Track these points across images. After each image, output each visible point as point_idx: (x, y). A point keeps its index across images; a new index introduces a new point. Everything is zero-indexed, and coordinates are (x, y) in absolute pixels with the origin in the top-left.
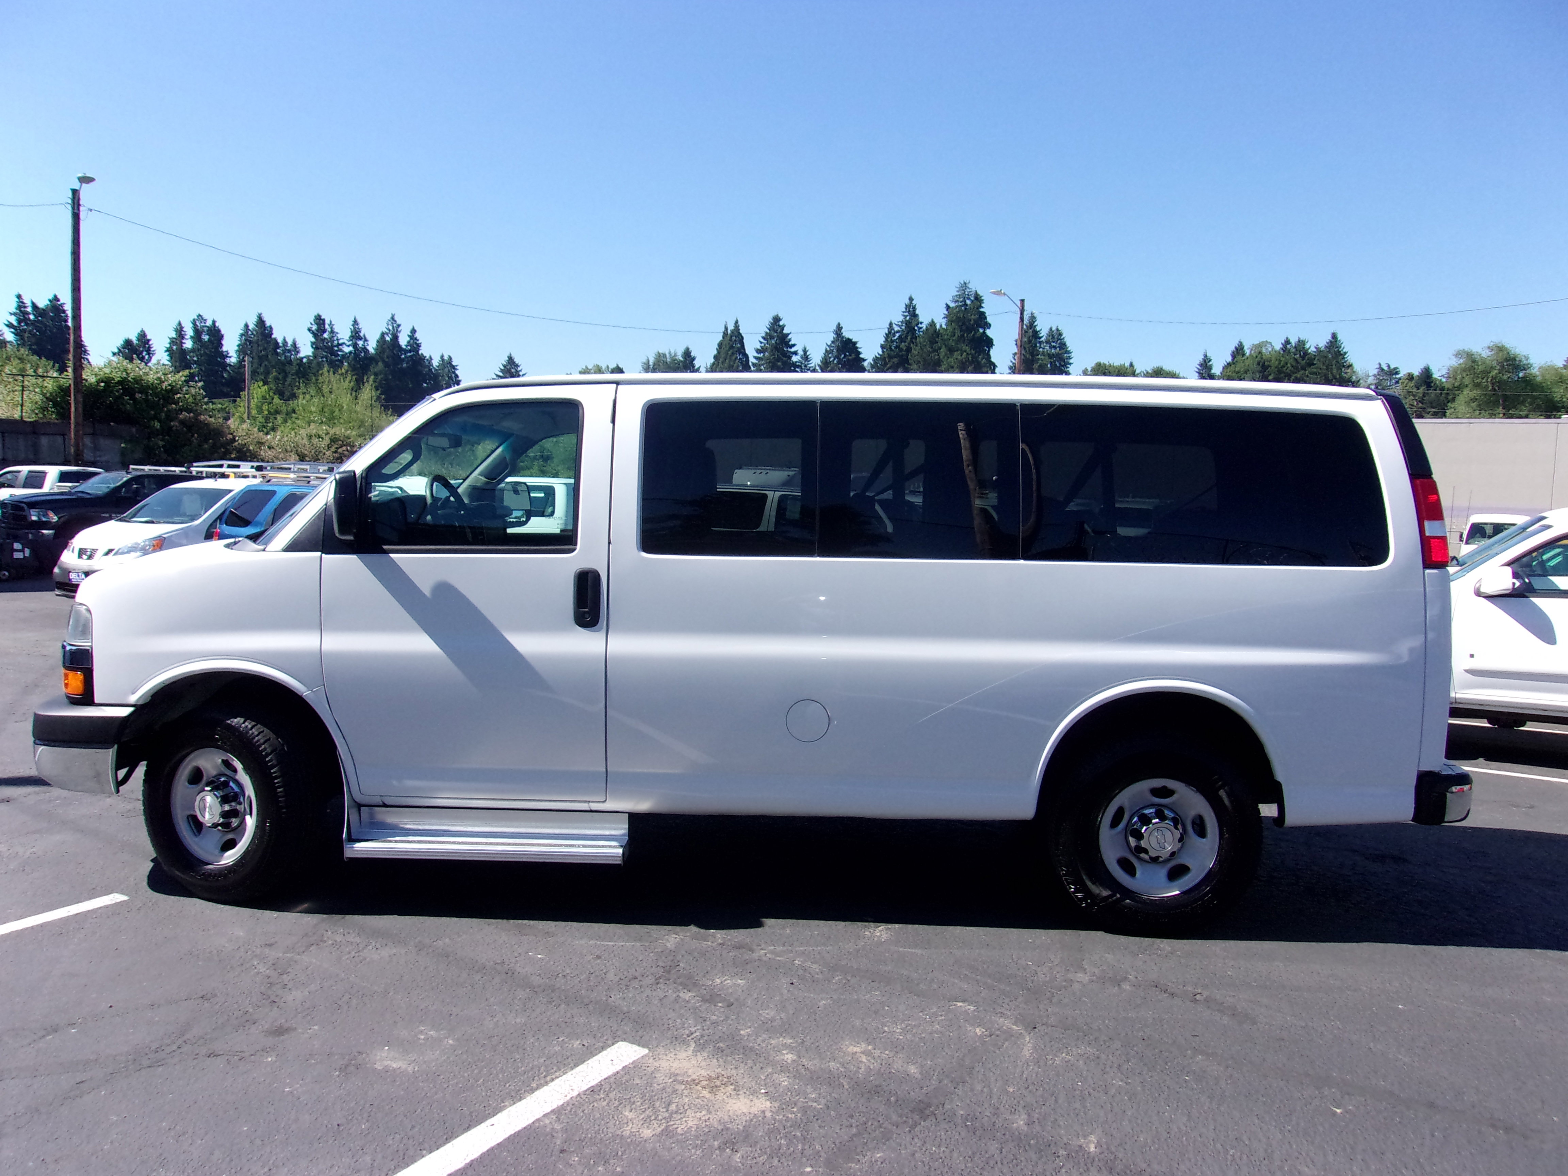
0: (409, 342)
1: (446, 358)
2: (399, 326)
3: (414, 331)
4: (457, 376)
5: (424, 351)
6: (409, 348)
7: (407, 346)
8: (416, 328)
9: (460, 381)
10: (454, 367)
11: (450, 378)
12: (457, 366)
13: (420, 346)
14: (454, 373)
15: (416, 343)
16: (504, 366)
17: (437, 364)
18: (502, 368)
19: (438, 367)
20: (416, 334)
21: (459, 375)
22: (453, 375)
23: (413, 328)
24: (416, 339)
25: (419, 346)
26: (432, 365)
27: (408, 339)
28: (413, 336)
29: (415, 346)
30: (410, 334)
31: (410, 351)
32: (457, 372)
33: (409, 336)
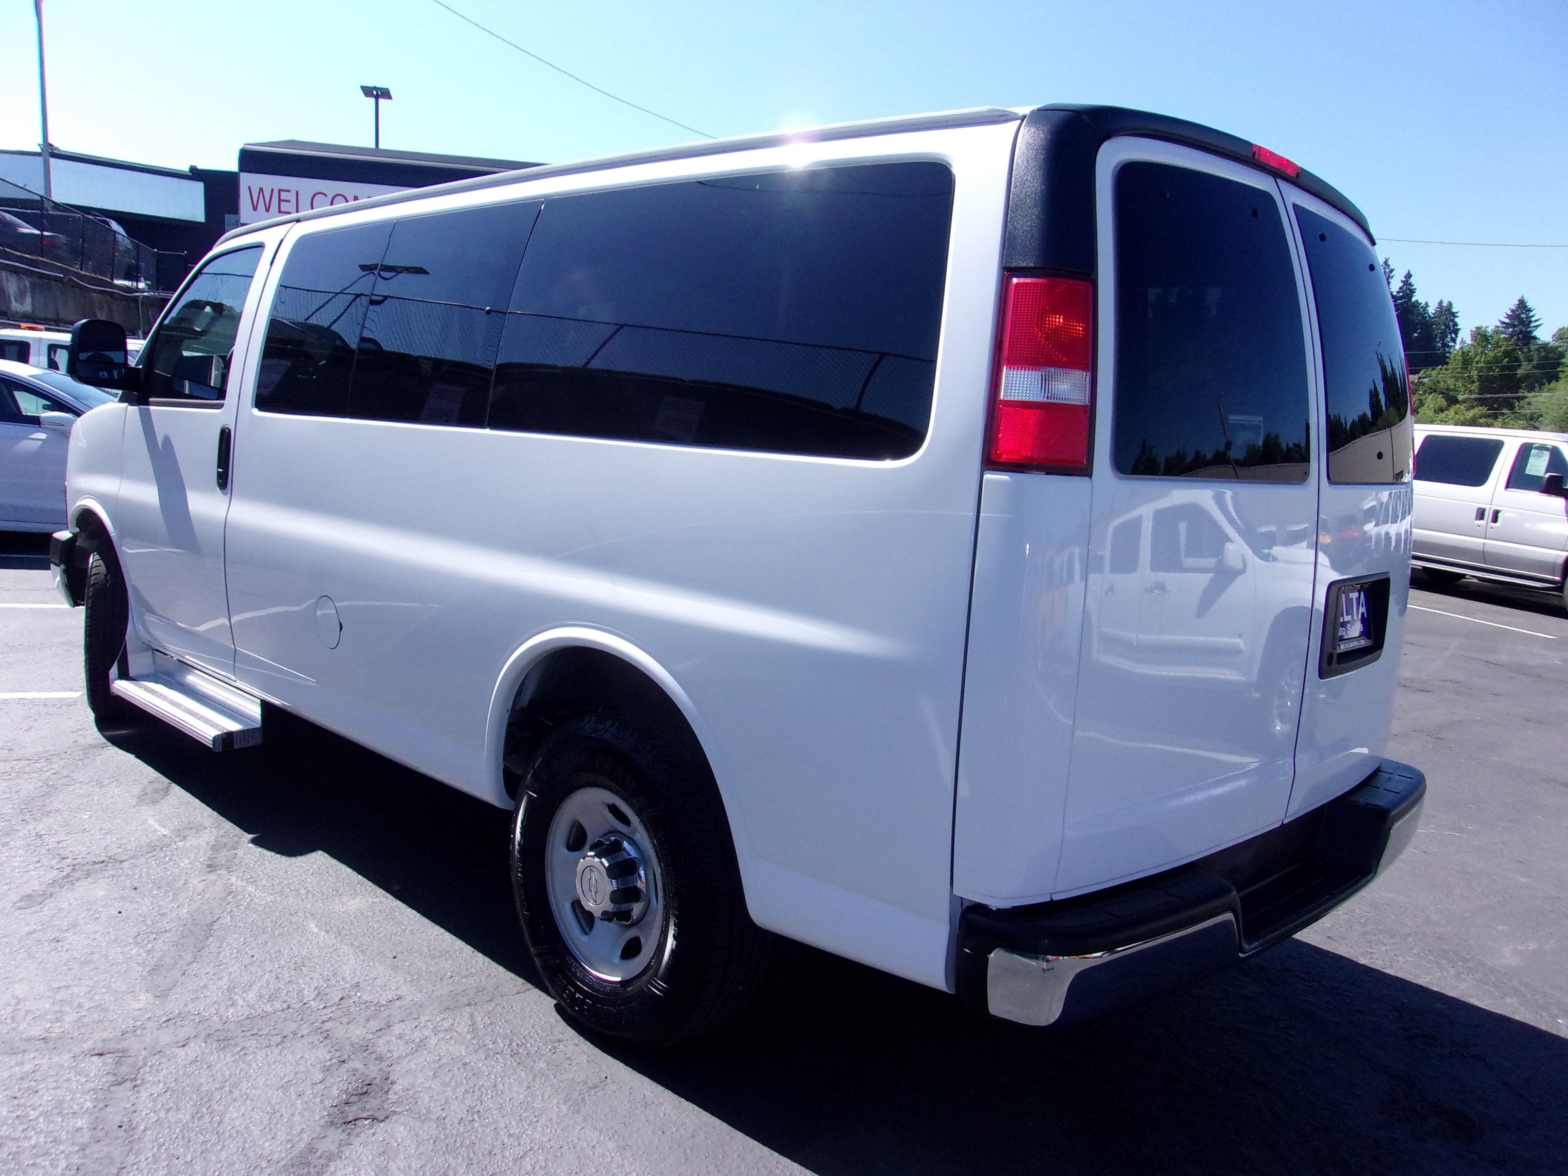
0: (1401, 288)
1: (1445, 304)
2: (1392, 271)
3: (1409, 276)
4: (1455, 324)
5: (1419, 297)
6: (1401, 294)
7: (1398, 292)
8: (1411, 273)
9: (1459, 330)
10: (1454, 315)
11: (1447, 326)
12: (1457, 313)
13: (1414, 292)
14: (1453, 320)
15: (1409, 289)
16: (1514, 312)
17: (1434, 312)
19: (1433, 314)
20: (1411, 278)
21: (1458, 323)
22: (1451, 324)
23: (1409, 272)
24: (1410, 285)
25: (1412, 292)
26: (1428, 313)
27: (1402, 285)
28: (1407, 281)
29: (1408, 292)
30: (1404, 279)
31: (1401, 298)
32: (1456, 320)
33: (1402, 281)
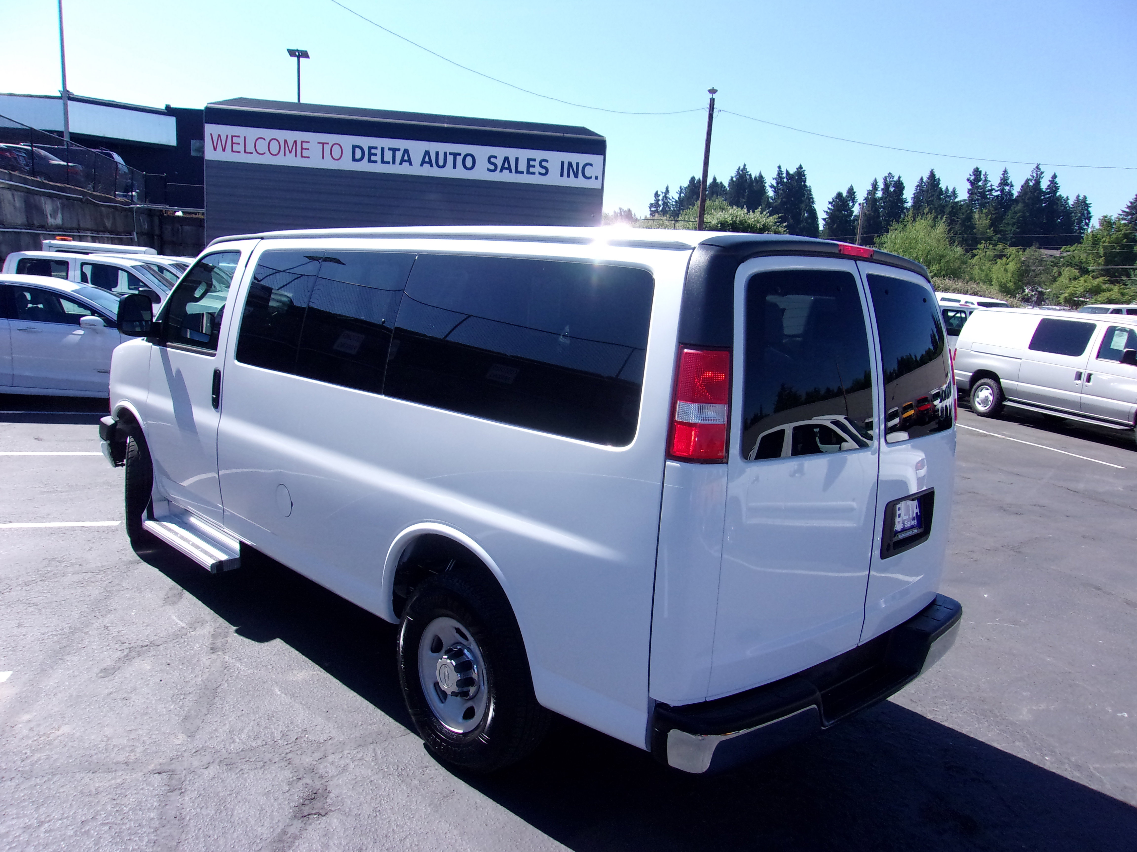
0: (1048, 186)
1: (1081, 198)
2: (1042, 173)
3: (1054, 177)
4: (1089, 213)
5: (1062, 192)
6: (1049, 190)
7: (1046, 189)
8: (1056, 174)
9: (1091, 217)
10: (1088, 206)
11: (1083, 214)
12: (1090, 204)
13: (1058, 189)
14: (1087, 210)
15: (1055, 186)
16: (1131, 203)
17: (1073, 203)
18: (1129, 205)
19: (1072, 205)
20: (1057, 179)
21: (1091, 212)
22: (1086, 212)
23: (1055, 174)
24: (1056, 183)
25: (1057, 189)
26: (1068, 204)
27: (1049, 183)
28: (1053, 181)
29: (1054, 189)
30: (1051, 179)
31: (1049, 193)
32: (1090, 209)
33: (1050, 181)
